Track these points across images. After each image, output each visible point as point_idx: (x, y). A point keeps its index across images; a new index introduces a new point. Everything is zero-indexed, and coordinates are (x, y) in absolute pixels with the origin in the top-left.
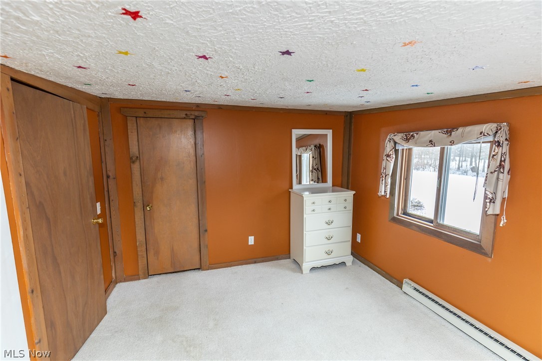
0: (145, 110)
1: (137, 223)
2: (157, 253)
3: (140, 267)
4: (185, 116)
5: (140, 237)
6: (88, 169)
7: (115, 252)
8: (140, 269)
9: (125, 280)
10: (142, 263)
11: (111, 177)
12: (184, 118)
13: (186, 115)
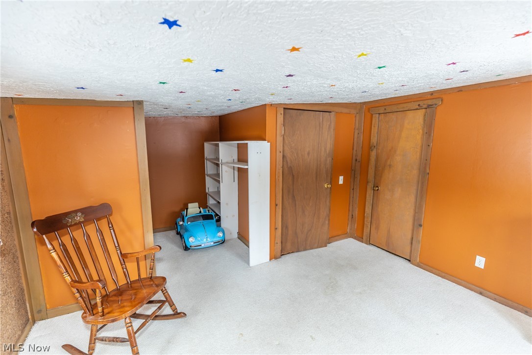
0: (385, 107)
1: (367, 198)
2: (377, 228)
3: (365, 234)
4: (417, 107)
5: (368, 210)
6: (328, 152)
7: (352, 215)
8: (364, 235)
9: (355, 238)
10: (366, 231)
11: (358, 161)
12: (417, 109)
13: (419, 105)
